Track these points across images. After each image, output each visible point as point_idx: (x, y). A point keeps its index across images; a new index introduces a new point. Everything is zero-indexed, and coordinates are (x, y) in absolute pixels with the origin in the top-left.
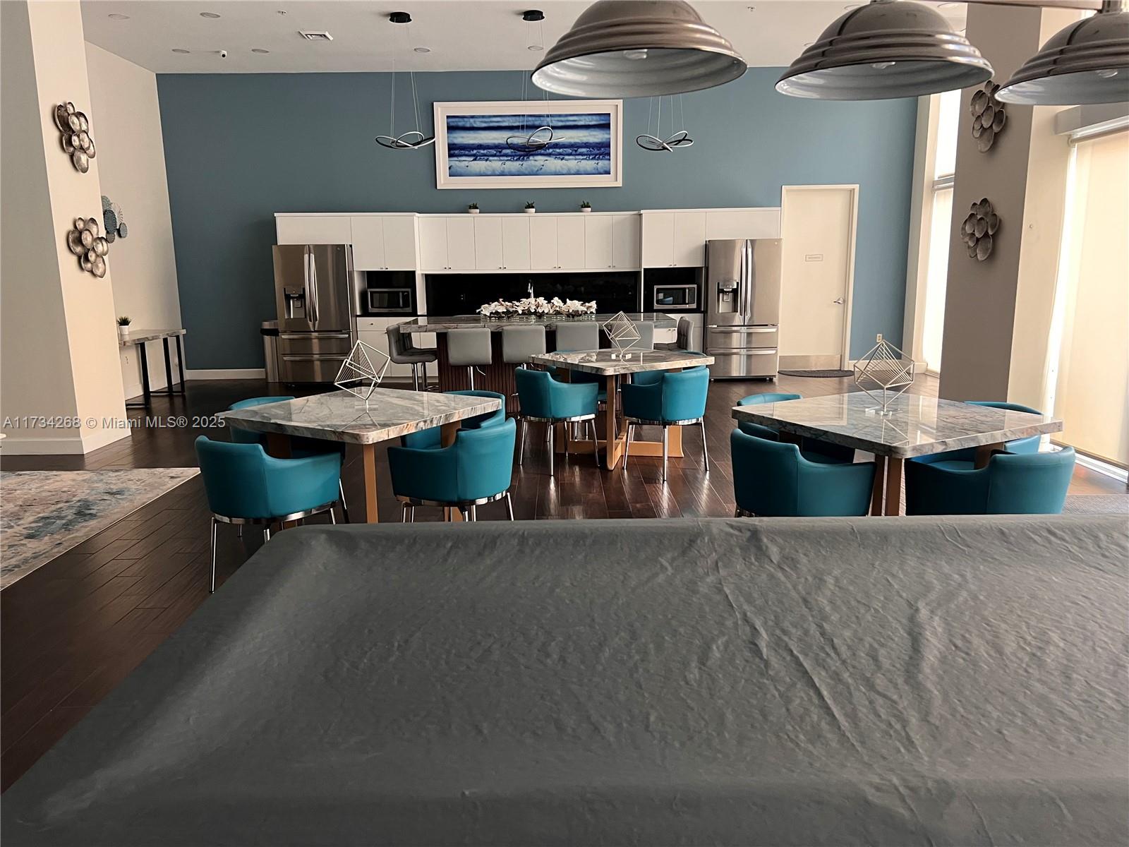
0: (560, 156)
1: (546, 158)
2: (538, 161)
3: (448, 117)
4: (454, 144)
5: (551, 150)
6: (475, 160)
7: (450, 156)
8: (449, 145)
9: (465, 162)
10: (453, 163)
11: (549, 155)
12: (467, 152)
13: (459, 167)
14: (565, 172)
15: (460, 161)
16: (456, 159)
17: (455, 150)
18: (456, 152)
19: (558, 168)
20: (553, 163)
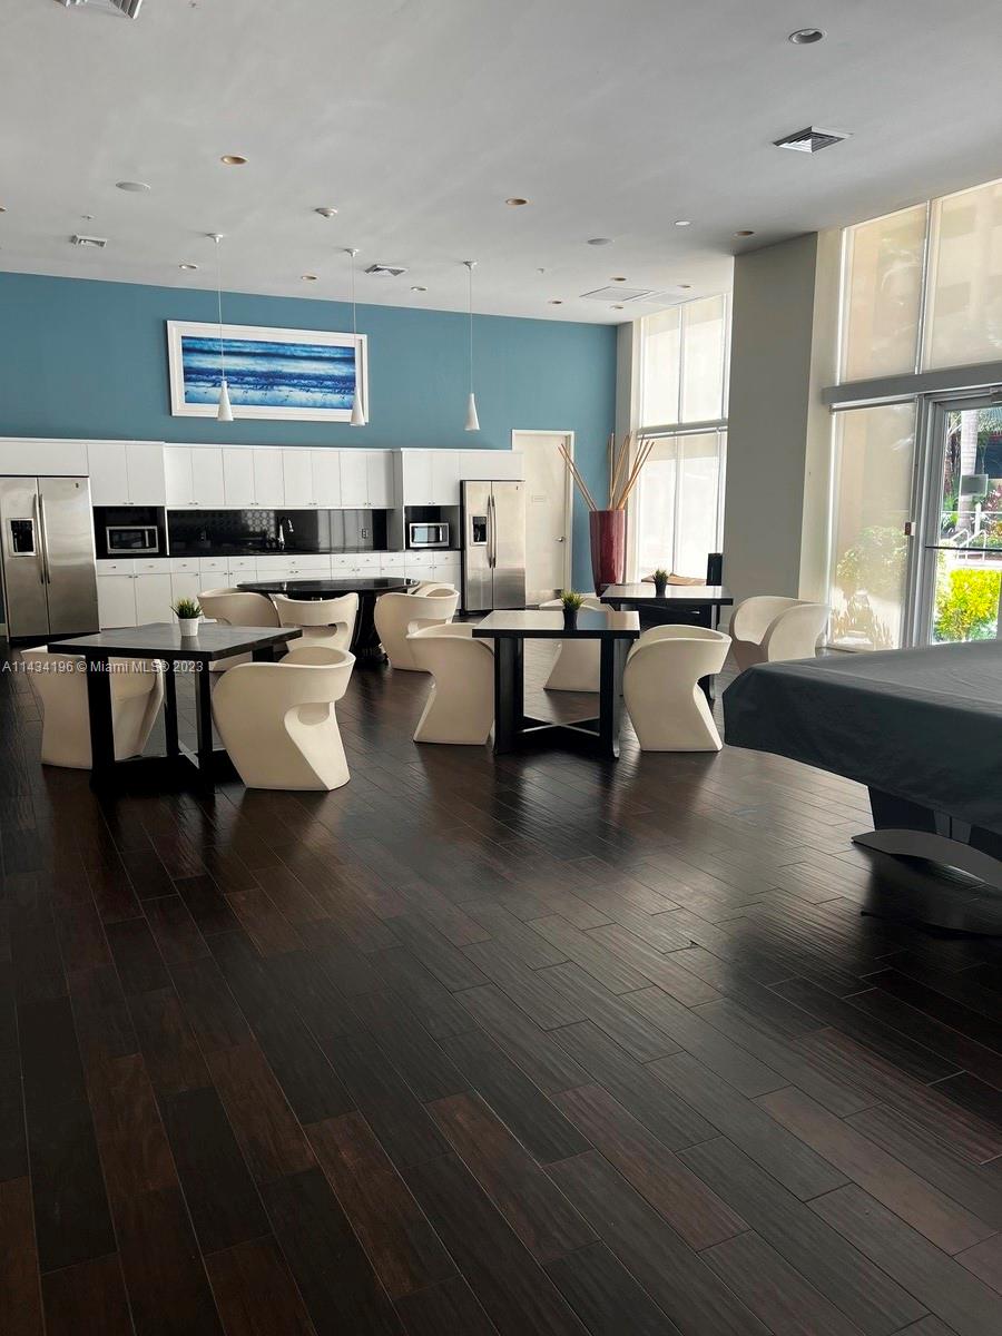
0: (306, 388)
1: (291, 389)
2: (283, 391)
3: (183, 338)
4: (190, 368)
5: (296, 381)
6: (214, 386)
7: (186, 380)
8: (185, 369)
9: (203, 388)
10: (189, 388)
11: (294, 386)
12: (205, 378)
13: (198, 393)
14: (310, 404)
15: (197, 386)
16: (192, 383)
17: (190, 374)
18: (194, 376)
19: (304, 400)
20: (299, 395)
